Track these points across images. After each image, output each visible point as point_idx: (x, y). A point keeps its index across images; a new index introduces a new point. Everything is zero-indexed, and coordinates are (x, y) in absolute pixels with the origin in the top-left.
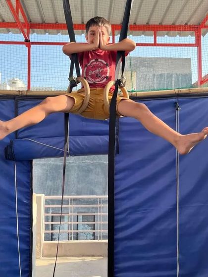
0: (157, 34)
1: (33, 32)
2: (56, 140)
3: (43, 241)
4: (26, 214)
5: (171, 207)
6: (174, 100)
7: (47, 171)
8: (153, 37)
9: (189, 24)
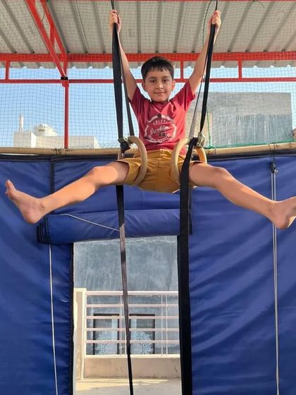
0: (242, 65)
1: (72, 66)
2: (105, 215)
3: (85, 356)
4: (65, 318)
5: (267, 310)
6: (268, 159)
7: (87, 254)
8: (237, 69)
9: (288, 50)
